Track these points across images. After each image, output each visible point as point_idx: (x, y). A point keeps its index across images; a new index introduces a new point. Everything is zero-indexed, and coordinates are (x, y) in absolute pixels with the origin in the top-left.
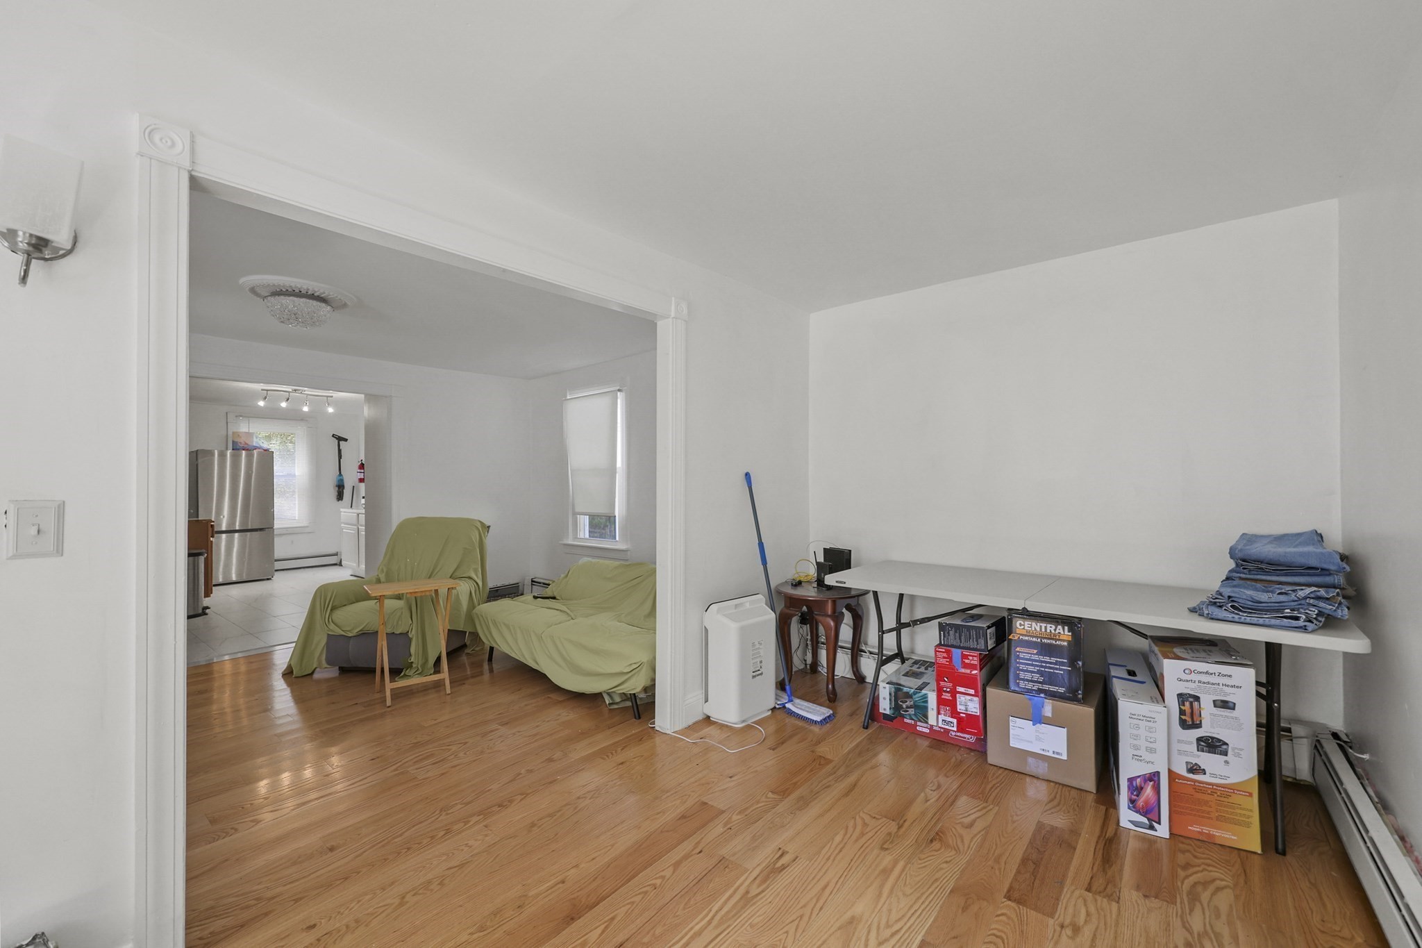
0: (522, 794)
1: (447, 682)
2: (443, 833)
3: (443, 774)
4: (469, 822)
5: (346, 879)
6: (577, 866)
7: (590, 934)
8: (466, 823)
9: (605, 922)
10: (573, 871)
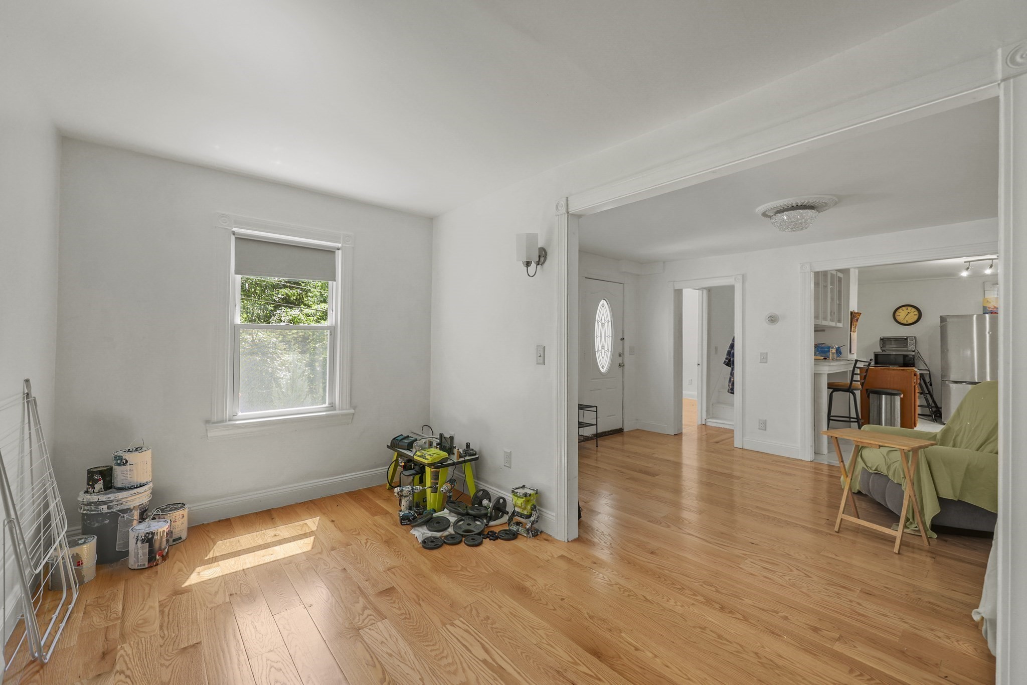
0: (744, 617)
1: (898, 542)
2: (679, 587)
3: (752, 574)
4: (696, 596)
5: (629, 563)
6: (656, 656)
7: (583, 665)
8: (694, 595)
9: (596, 675)
10: (650, 655)
